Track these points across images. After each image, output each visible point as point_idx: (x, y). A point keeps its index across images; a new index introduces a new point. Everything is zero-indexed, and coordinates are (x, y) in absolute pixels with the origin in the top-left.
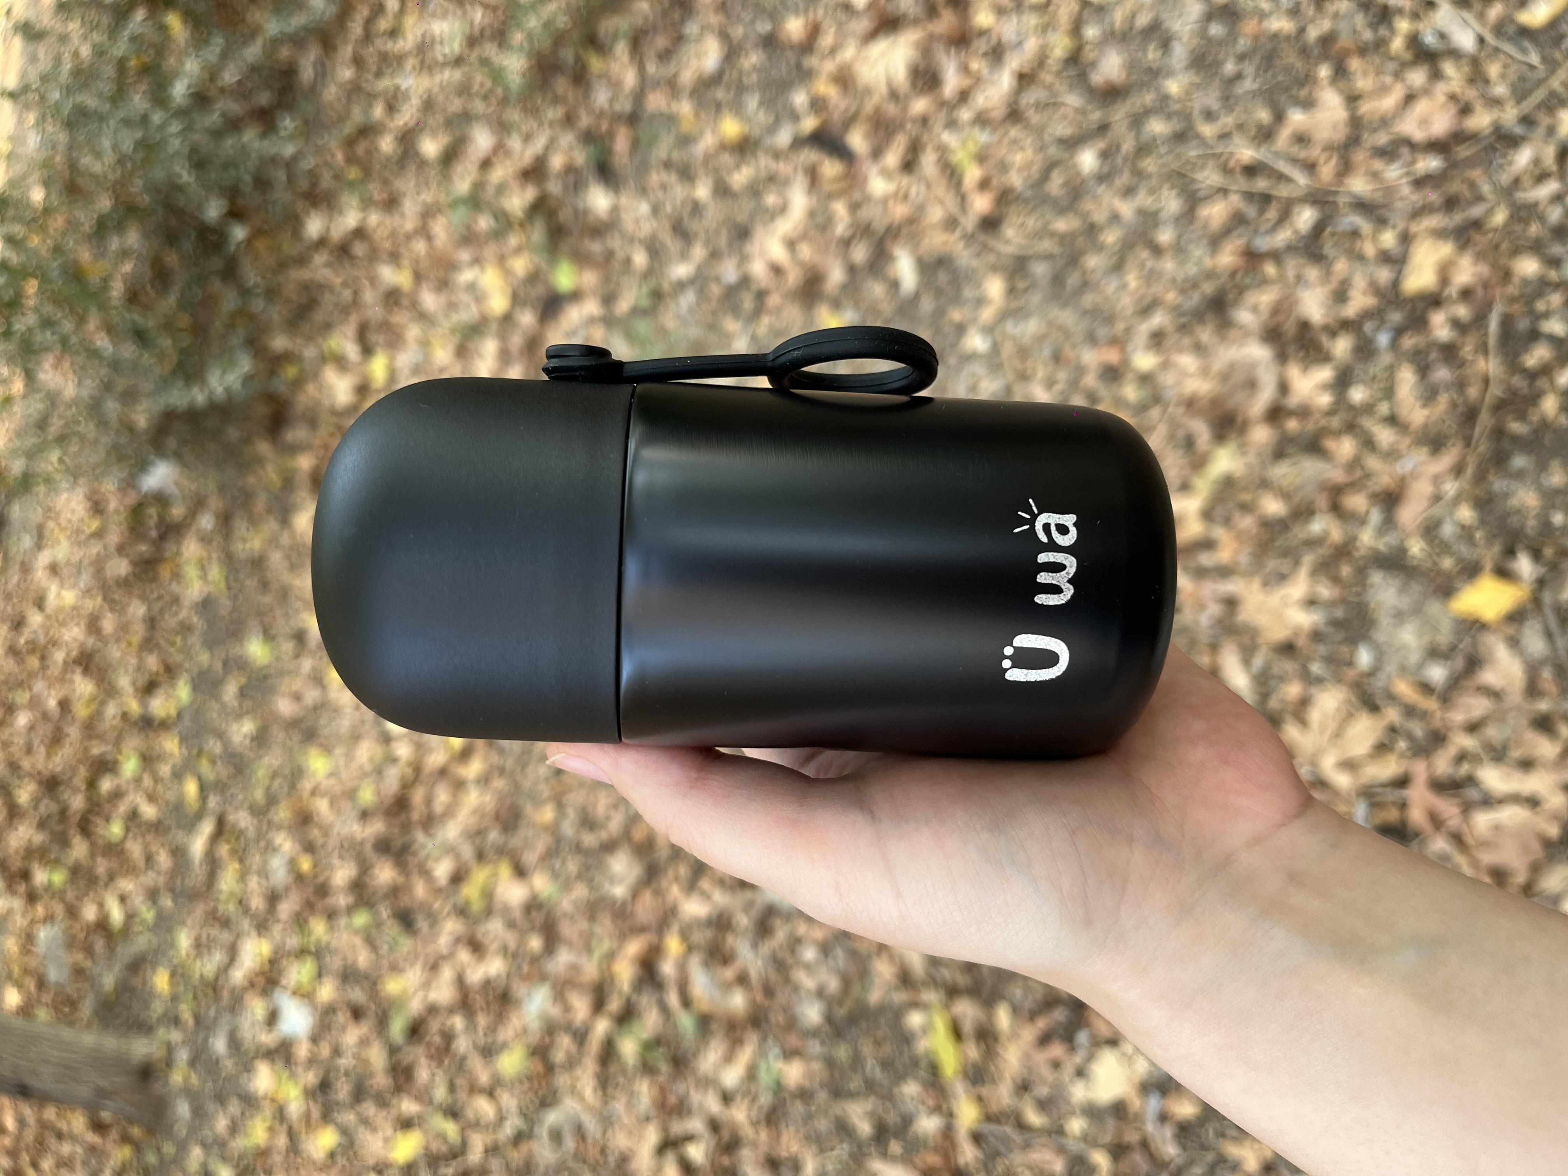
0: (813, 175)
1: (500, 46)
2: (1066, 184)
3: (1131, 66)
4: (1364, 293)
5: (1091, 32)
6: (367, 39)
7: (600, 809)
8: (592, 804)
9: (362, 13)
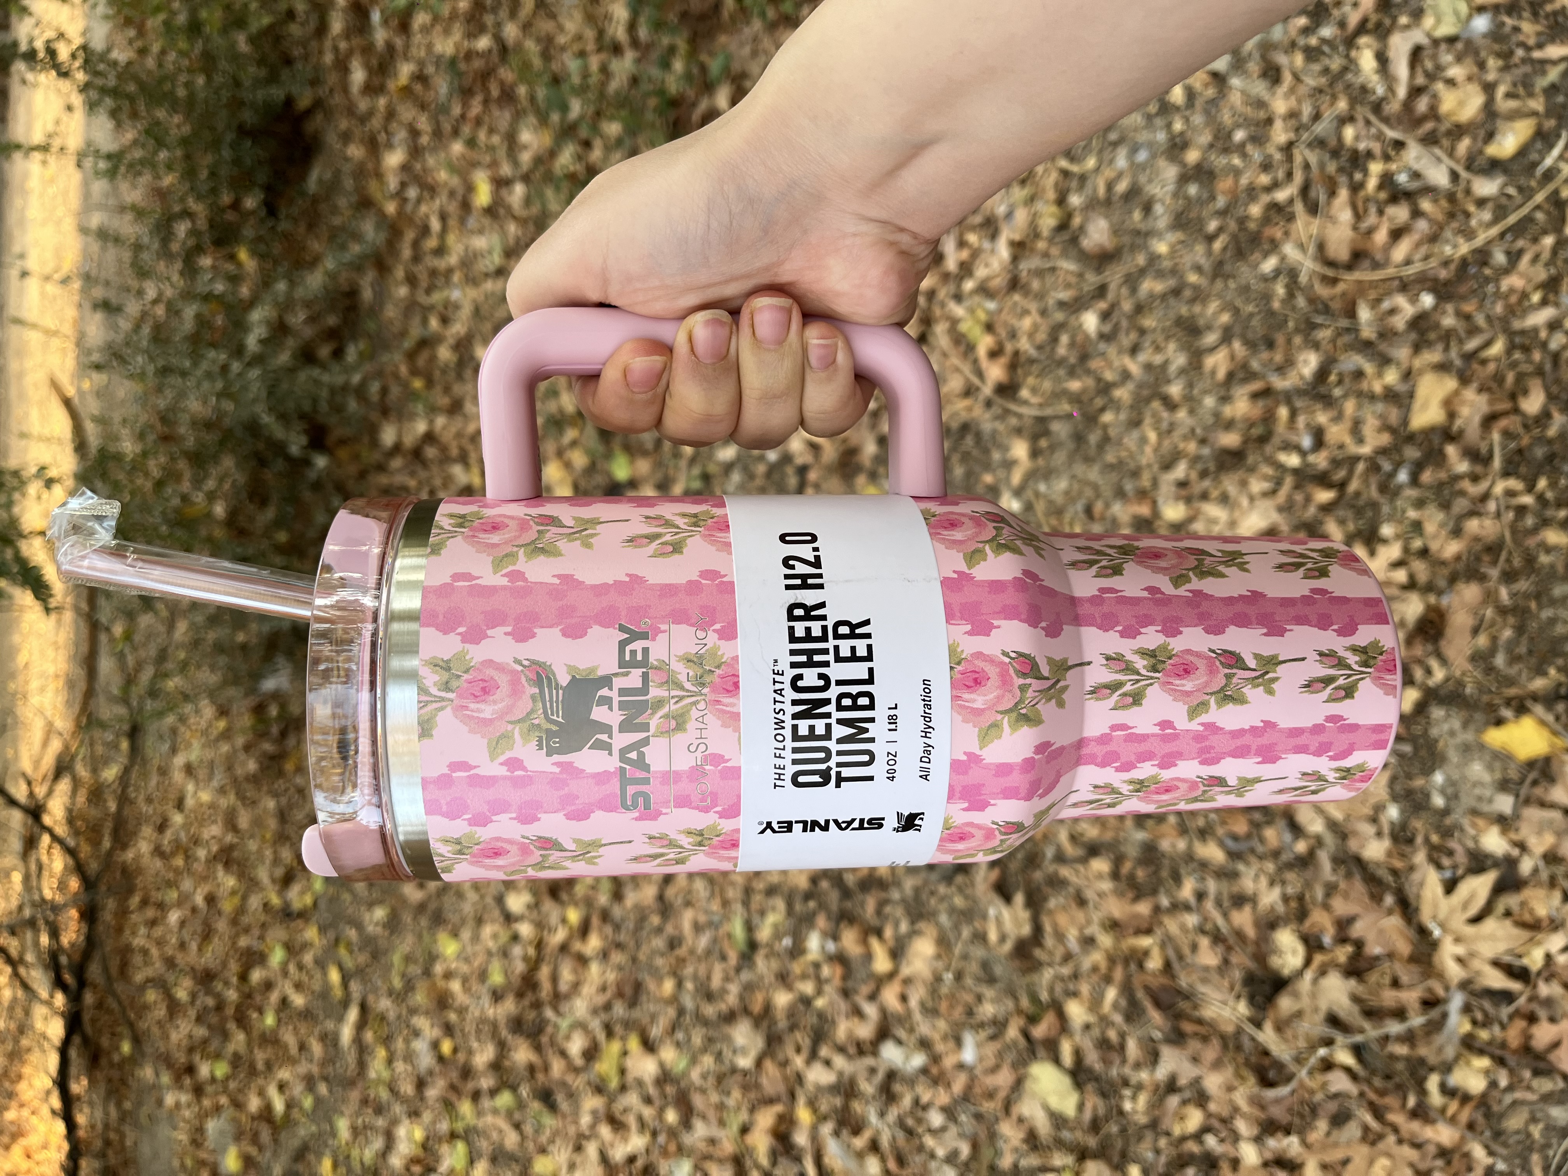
2: (1073, 345)
3: (1117, 231)
4: (1378, 432)
5: (1076, 200)
6: (417, 258)
7: (716, 982)
8: (709, 978)
9: (410, 235)
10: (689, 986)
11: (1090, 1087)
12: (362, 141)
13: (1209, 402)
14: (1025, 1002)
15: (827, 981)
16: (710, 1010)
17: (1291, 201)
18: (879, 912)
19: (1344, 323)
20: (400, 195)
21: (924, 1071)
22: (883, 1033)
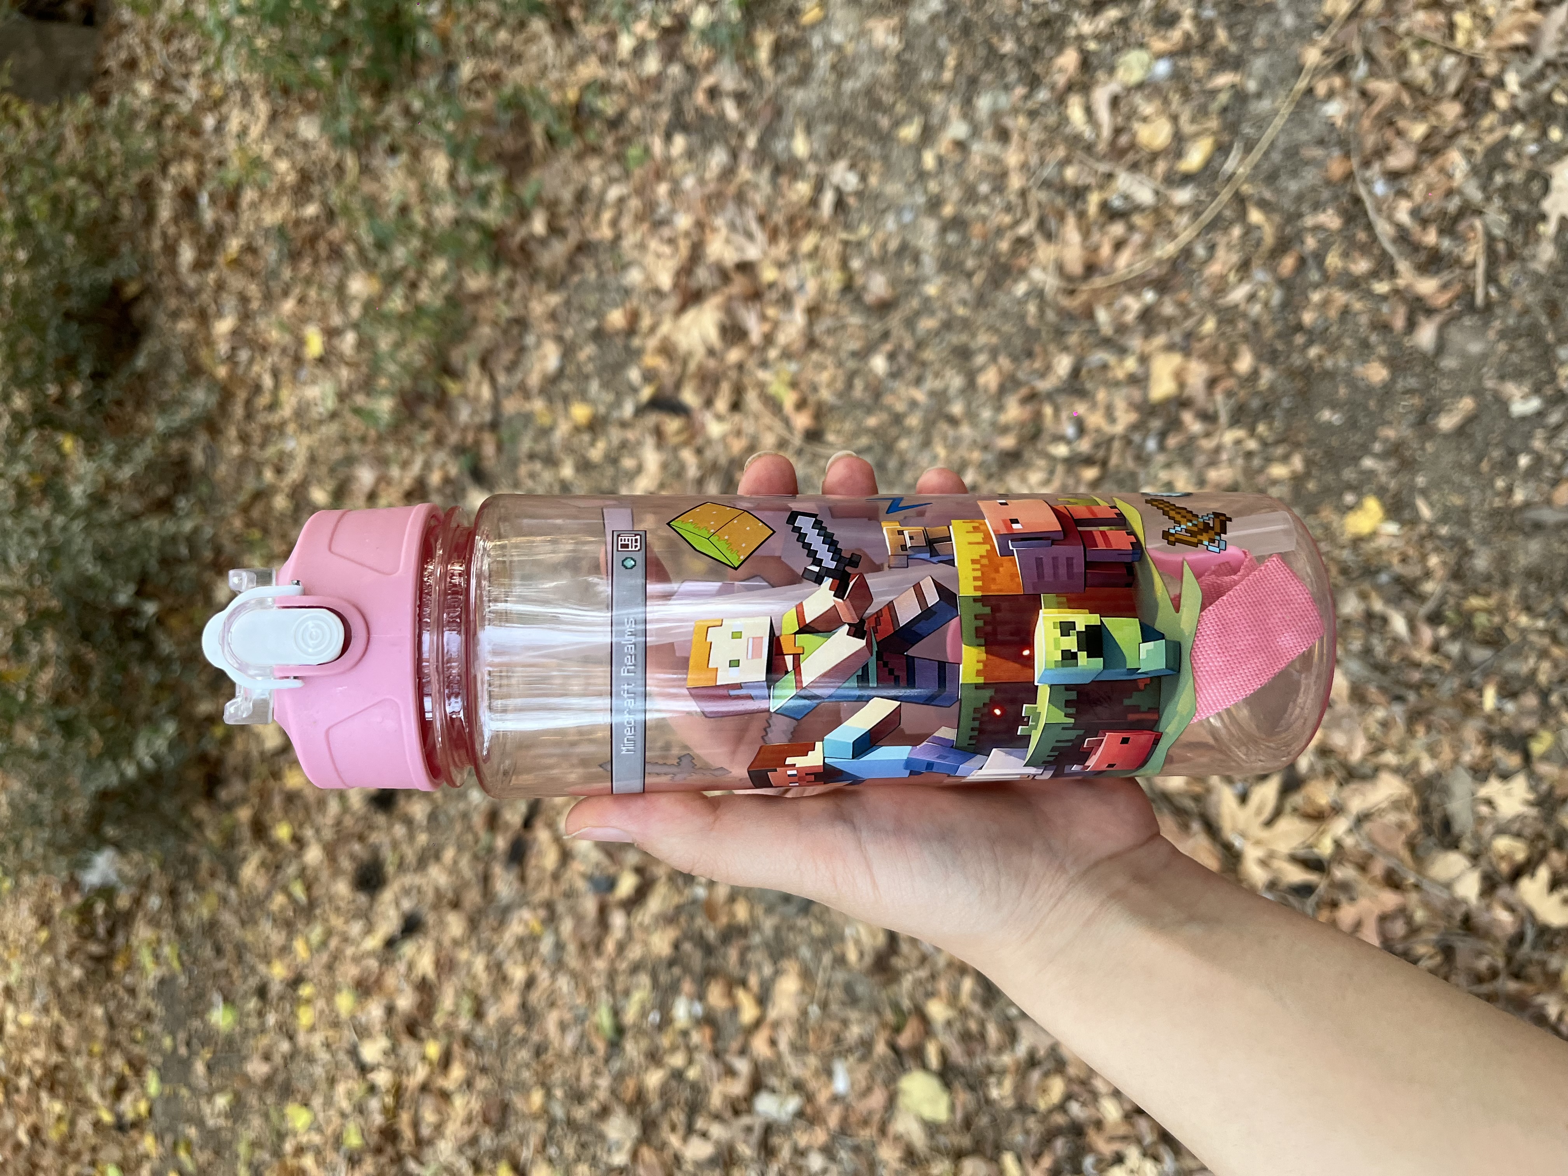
0: (659, 433)
1: (368, 394)
2: (867, 387)
3: (893, 283)
4: (1127, 411)
5: (856, 264)
6: (249, 416)
7: (586, 1079)
8: (578, 1078)
9: (242, 395)
10: (559, 1093)
11: (958, 1085)
12: (192, 316)
13: (986, 414)
14: (890, 1016)
15: (697, 1047)
16: (580, 1114)
17: (1031, 235)
18: (743, 962)
19: (1086, 326)
20: (231, 359)
21: (800, 1114)
22: (757, 1085)
